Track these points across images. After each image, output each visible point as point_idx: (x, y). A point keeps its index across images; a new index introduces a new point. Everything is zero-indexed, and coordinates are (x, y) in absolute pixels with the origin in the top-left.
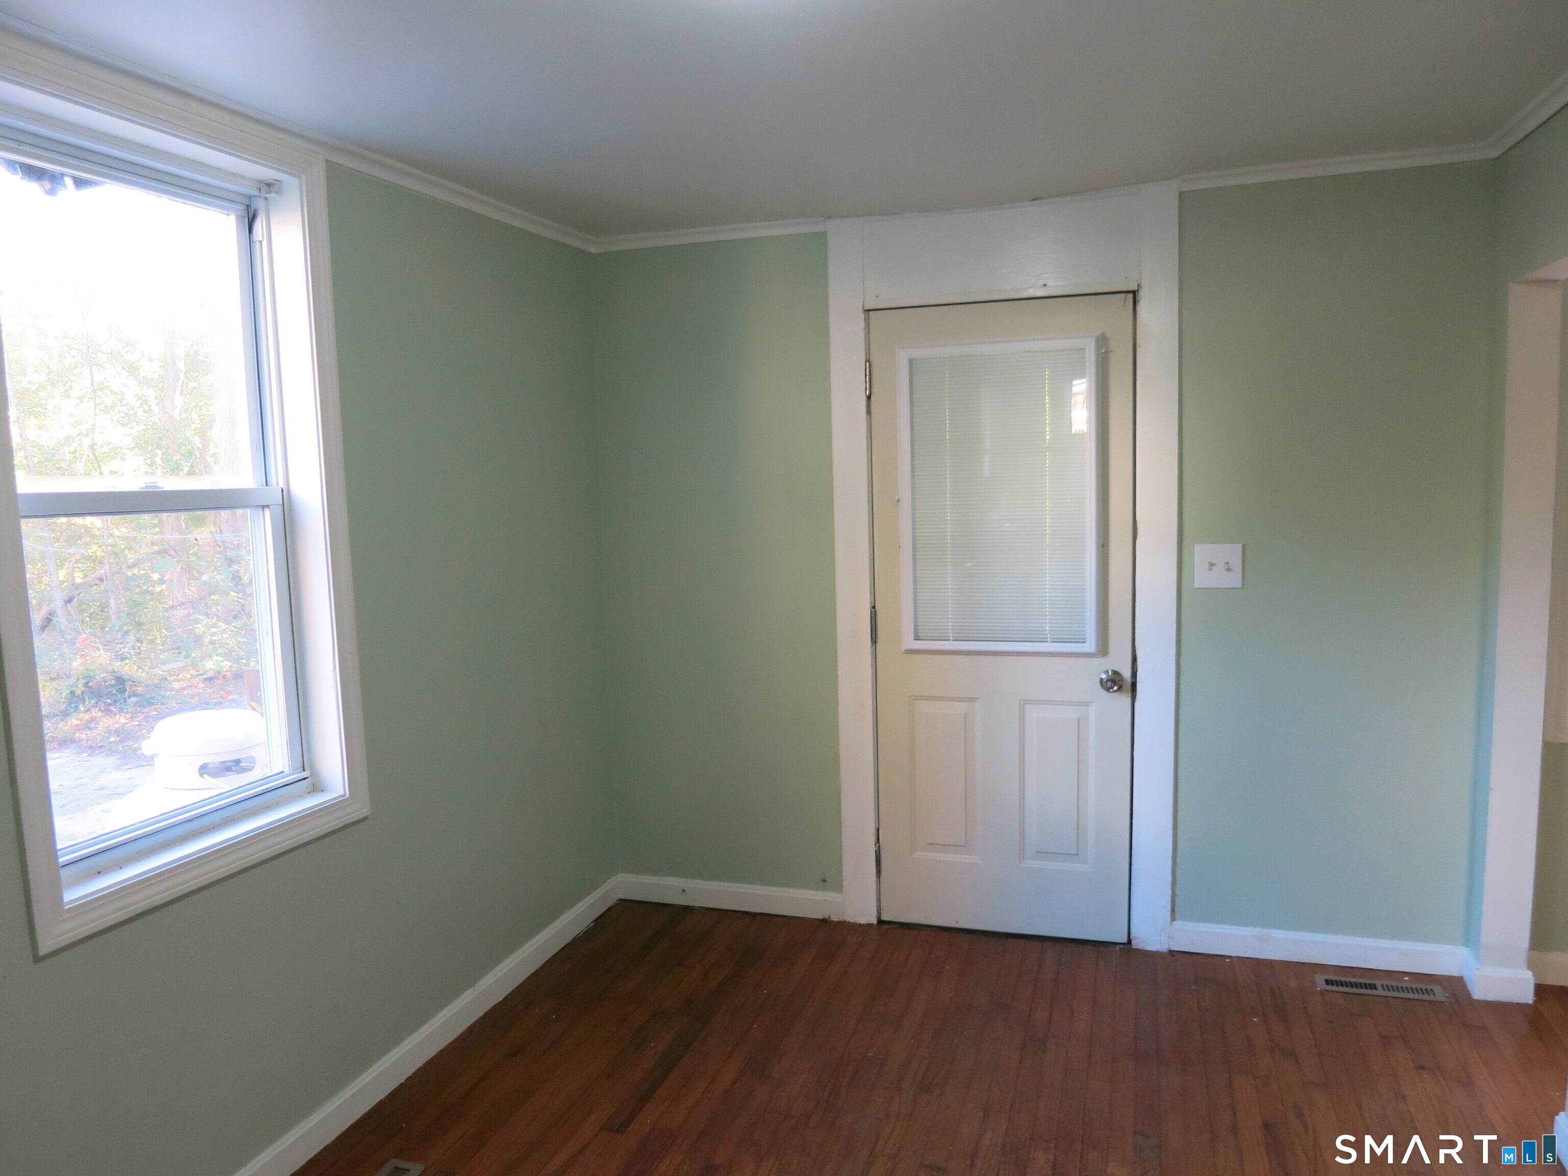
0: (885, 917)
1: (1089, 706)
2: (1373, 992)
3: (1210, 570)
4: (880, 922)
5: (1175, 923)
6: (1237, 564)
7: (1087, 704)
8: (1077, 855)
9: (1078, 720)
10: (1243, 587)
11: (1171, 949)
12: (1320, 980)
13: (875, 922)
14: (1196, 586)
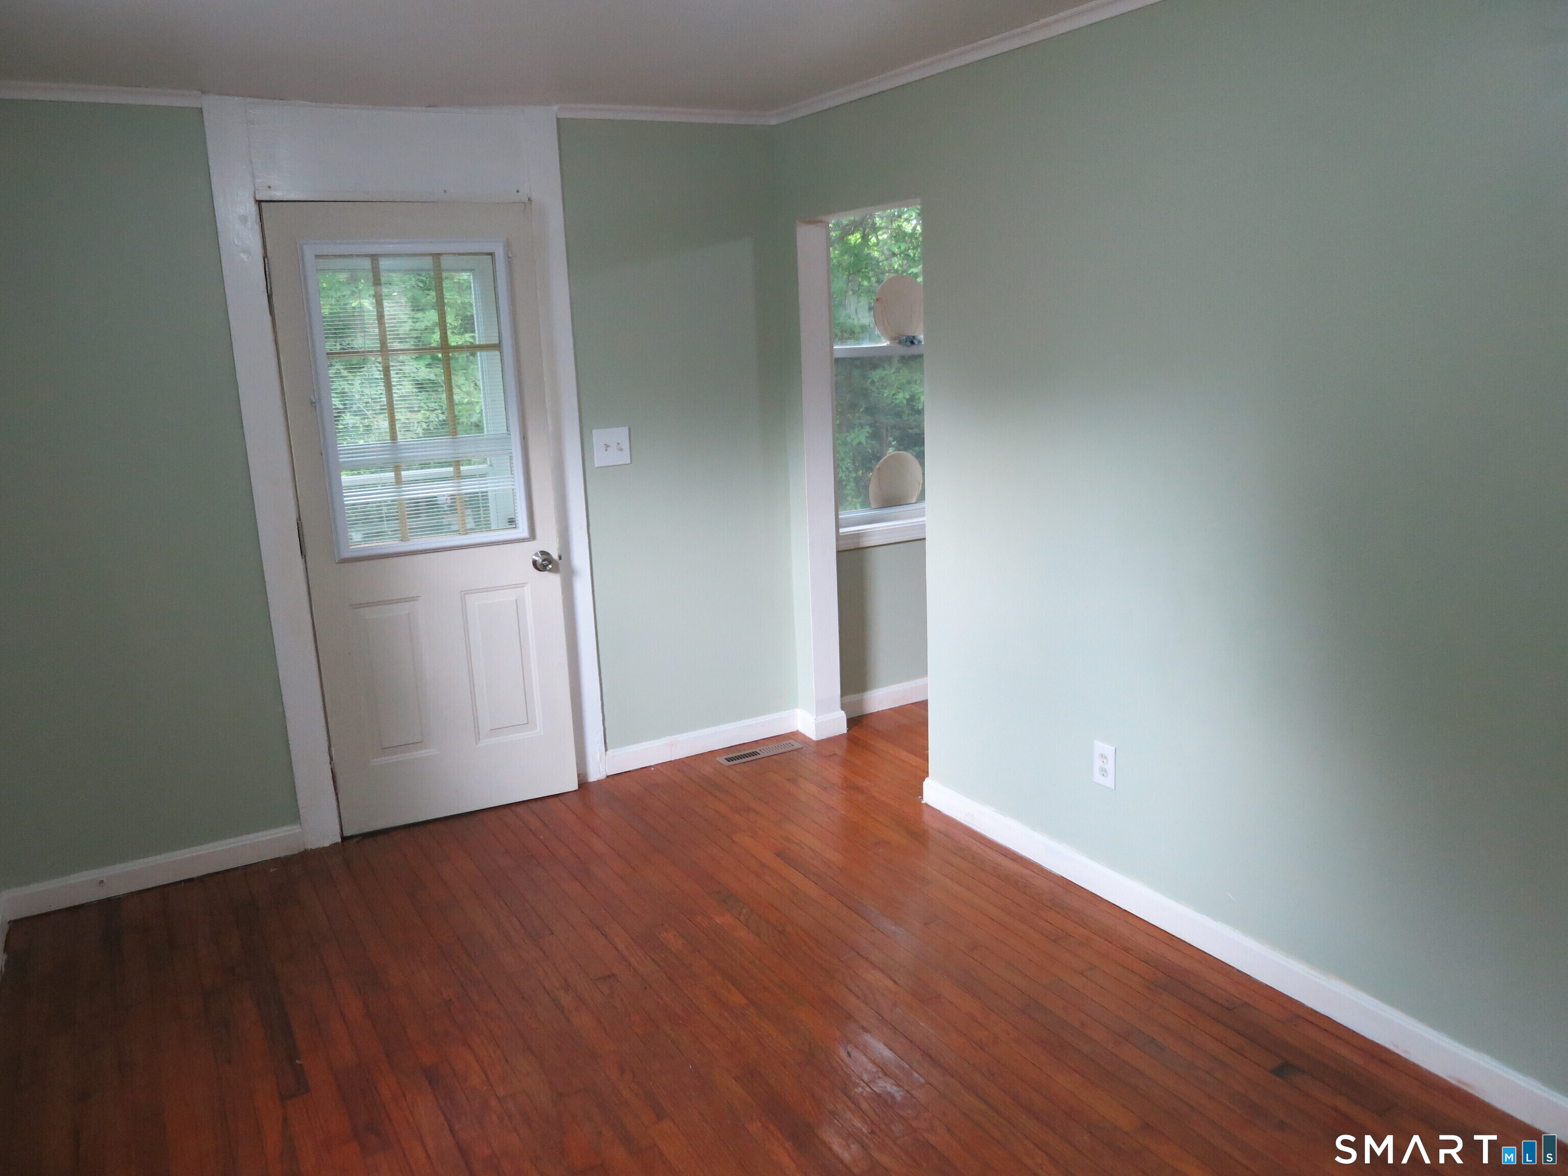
0: (347, 833)
1: (524, 587)
2: (758, 757)
3: (606, 450)
4: (344, 839)
5: (608, 752)
6: (626, 445)
7: (522, 585)
8: (528, 723)
9: (517, 602)
10: (631, 463)
11: (608, 775)
12: (722, 760)
13: (340, 840)
14: (596, 466)
